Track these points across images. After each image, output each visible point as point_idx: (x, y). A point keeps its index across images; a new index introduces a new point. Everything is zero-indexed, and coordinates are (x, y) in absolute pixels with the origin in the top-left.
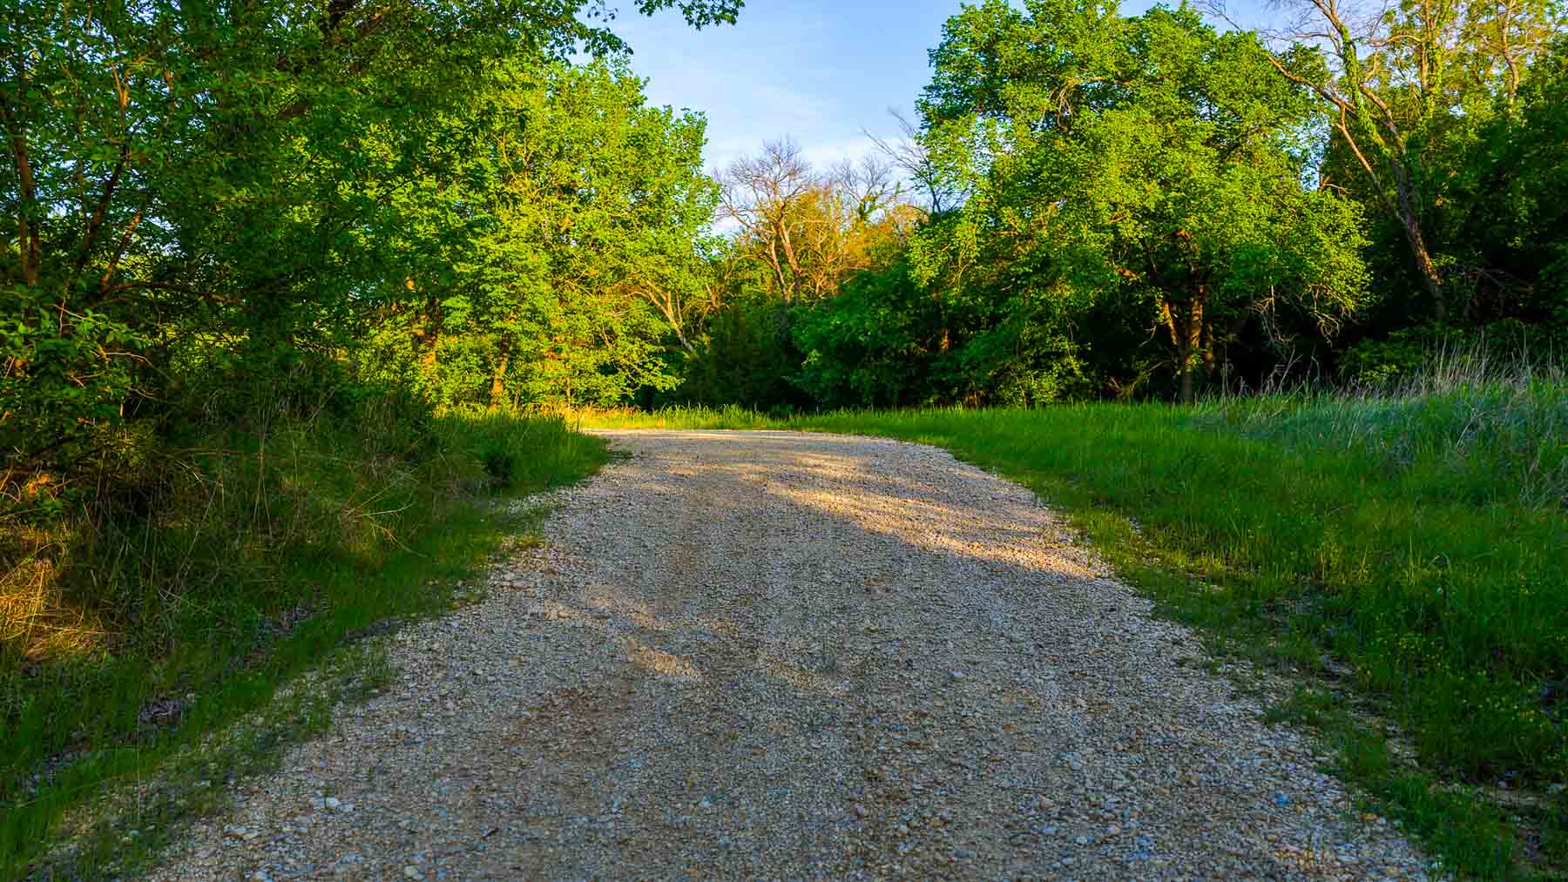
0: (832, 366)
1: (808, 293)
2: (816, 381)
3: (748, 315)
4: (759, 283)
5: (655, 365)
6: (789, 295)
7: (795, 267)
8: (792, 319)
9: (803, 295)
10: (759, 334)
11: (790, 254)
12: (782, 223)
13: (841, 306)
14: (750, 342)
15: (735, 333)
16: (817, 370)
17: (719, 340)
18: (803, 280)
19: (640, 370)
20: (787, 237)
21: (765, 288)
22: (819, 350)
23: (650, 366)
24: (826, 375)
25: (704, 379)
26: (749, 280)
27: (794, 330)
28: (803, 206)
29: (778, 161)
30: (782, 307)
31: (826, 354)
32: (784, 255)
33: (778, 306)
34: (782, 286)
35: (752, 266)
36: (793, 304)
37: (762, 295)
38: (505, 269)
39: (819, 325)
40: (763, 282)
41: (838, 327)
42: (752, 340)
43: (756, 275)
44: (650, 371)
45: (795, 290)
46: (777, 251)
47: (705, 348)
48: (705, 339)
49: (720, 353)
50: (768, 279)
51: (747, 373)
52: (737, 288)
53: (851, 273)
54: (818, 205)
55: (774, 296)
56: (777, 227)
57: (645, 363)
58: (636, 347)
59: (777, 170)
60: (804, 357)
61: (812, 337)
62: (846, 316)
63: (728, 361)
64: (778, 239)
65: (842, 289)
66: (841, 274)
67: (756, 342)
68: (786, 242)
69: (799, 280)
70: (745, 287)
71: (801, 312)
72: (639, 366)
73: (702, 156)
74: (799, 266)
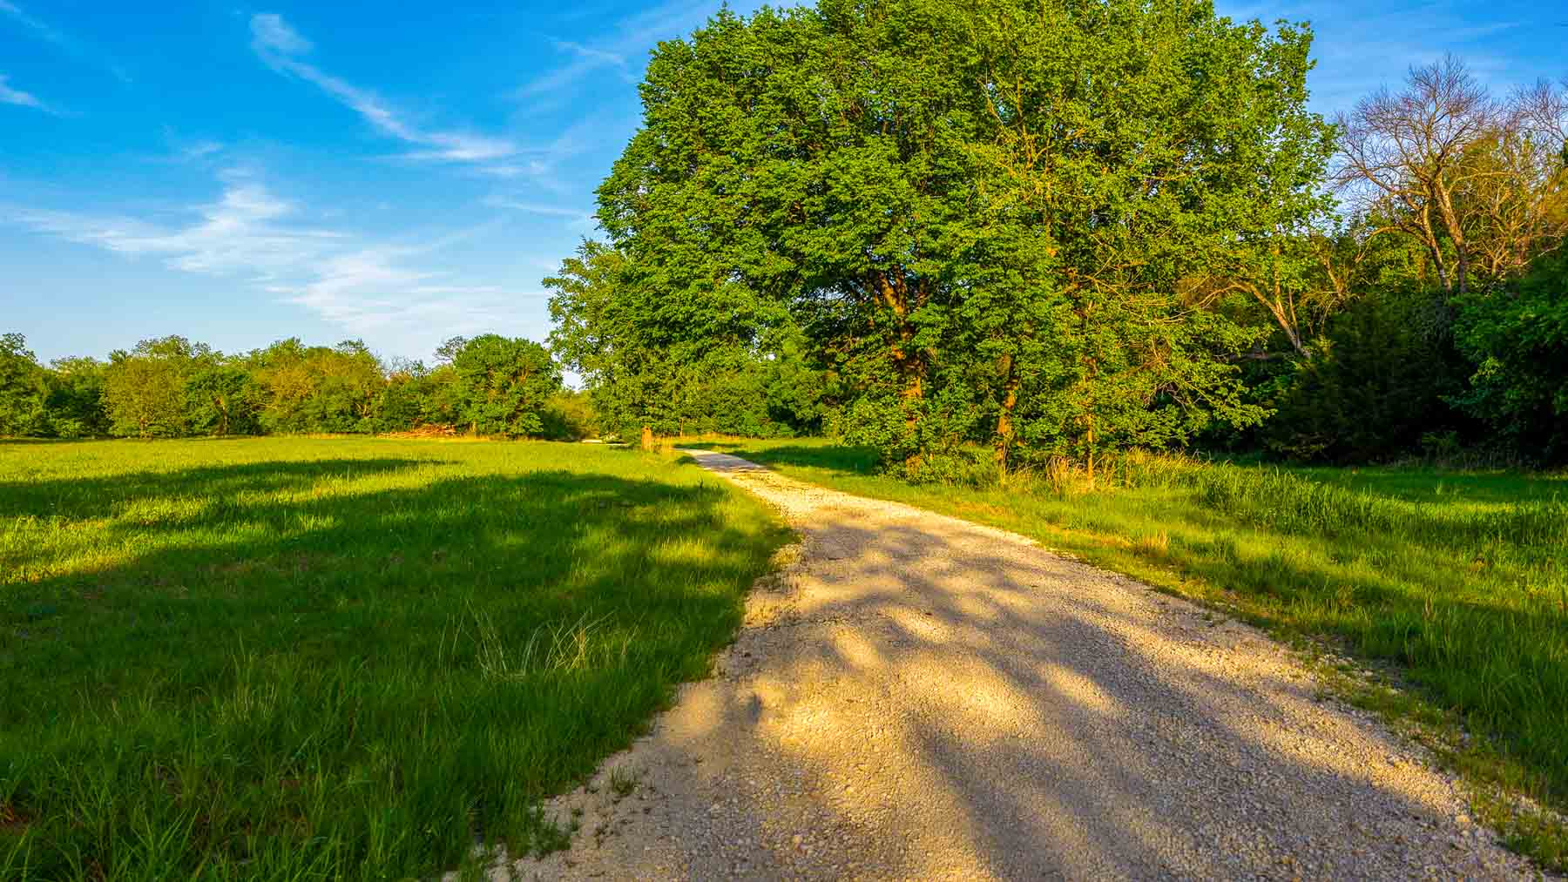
0: (1520, 380)
1: (1480, 274)
2: (1494, 401)
3: (1386, 309)
4: (1406, 263)
5: (1231, 389)
6: (1450, 275)
7: (1459, 240)
8: (1454, 312)
9: (1471, 277)
10: (1404, 333)
11: (1451, 222)
12: (1440, 181)
13: (1534, 290)
14: (1390, 346)
15: (1367, 335)
16: (1497, 388)
17: (1343, 344)
18: (1472, 258)
19: (1208, 398)
20: (1447, 198)
21: (1415, 271)
22: (1499, 356)
23: (1223, 391)
24: (1511, 395)
25: (1322, 398)
26: (1391, 262)
27: (1457, 329)
28: (1472, 156)
29: (1433, 94)
30: (1438, 296)
31: (1509, 365)
32: (1442, 225)
33: (1434, 296)
34: (1439, 267)
35: (1396, 243)
36: (1455, 292)
37: (1411, 282)
38: (984, 265)
39: (1497, 321)
40: (1411, 262)
41: (1530, 323)
42: (1392, 343)
43: (1401, 254)
44: (1224, 398)
45: (1459, 271)
46: (1433, 222)
47: (1323, 354)
48: (1324, 343)
49: (1346, 361)
50: (1419, 259)
51: (1384, 388)
52: (1374, 272)
53: (1547, 243)
54: (1496, 153)
55: (1429, 281)
56: (1431, 186)
57: (1216, 388)
58: (1198, 367)
59: (1431, 109)
60: (1473, 367)
61: (1487, 337)
62: (1545, 305)
63: (1356, 372)
64: (1433, 202)
65: (1537, 266)
66: (1532, 244)
67: (1399, 346)
68: (1447, 205)
69: (1466, 256)
70: (1386, 272)
71: (1470, 301)
72: (1207, 391)
73: (1306, 86)
74: (1465, 237)
